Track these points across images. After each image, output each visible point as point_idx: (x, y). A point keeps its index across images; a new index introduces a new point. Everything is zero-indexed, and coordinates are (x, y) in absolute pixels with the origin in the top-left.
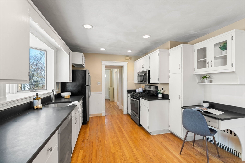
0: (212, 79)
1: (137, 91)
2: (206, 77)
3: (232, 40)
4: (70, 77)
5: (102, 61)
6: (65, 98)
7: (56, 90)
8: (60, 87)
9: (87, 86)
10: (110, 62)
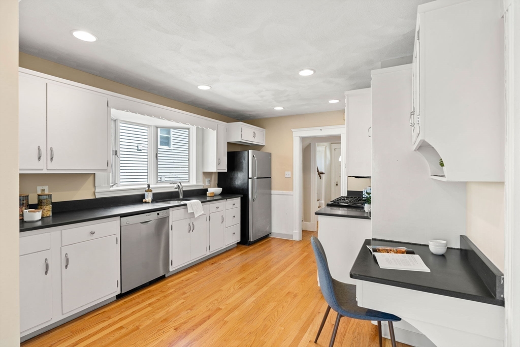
4: (219, 163)
5: (293, 130)
6: (207, 195)
7: (201, 184)
8: (215, 179)
9: (251, 178)
10: (309, 129)
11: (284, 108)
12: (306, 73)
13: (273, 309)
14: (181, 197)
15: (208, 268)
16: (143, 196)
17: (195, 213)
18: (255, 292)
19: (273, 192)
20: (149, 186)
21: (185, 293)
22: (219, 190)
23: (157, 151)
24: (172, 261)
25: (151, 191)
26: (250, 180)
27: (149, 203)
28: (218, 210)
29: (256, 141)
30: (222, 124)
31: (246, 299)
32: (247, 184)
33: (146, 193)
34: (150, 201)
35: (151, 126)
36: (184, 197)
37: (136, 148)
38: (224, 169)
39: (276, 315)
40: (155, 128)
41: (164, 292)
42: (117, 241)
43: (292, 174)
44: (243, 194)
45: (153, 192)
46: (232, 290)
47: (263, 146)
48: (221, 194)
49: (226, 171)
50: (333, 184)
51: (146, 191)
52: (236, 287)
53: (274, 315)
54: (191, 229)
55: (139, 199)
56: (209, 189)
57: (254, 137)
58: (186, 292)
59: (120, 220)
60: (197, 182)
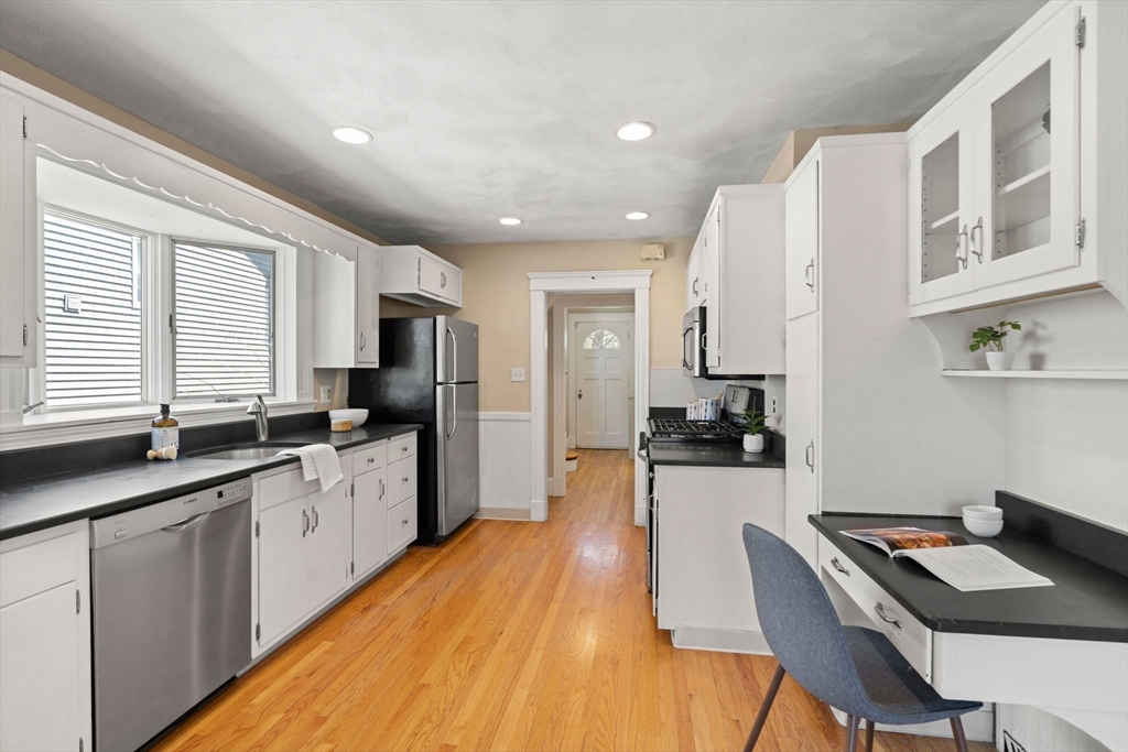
0: (1043, 348)
1: (691, 416)
2: (997, 329)
3: (1081, 45)
4: (360, 347)
5: (530, 275)
6: (333, 428)
7: (310, 399)
8: (341, 387)
9: (440, 384)
10: (566, 274)
11: (522, 221)
12: (635, 132)
13: (585, 714)
14: (263, 438)
15: (358, 625)
16: (145, 441)
17: (322, 481)
18: (517, 674)
19: (482, 414)
20: (165, 409)
21: (322, 720)
22: (361, 414)
23: (174, 307)
24: (258, 627)
25: (175, 424)
26: (439, 388)
27: (169, 460)
28: (373, 465)
29: (446, 295)
30: (369, 247)
31: (506, 700)
32: (432, 398)
33: (157, 432)
34: (174, 455)
35: (154, 234)
36: (271, 435)
37: (61, 304)
38: (372, 360)
39: (602, 728)
40: (167, 242)
41: (249, 730)
42: (78, 604)
43: (529, 374)
44: (421, 420)
45: (181, 426)
46: (455, 680)
47: (458, 308)
48: (366, 426)
49: (377, 366)
50: (573, 396)
51: (154, 425)
52: (462, 667)
53: (598, 729)
54: (310, 524)
55: (133, 452)
56: (333, 414)
57: (443, 285)
58: (324, 714)
59: (91, 527)
60: (299, 395)
